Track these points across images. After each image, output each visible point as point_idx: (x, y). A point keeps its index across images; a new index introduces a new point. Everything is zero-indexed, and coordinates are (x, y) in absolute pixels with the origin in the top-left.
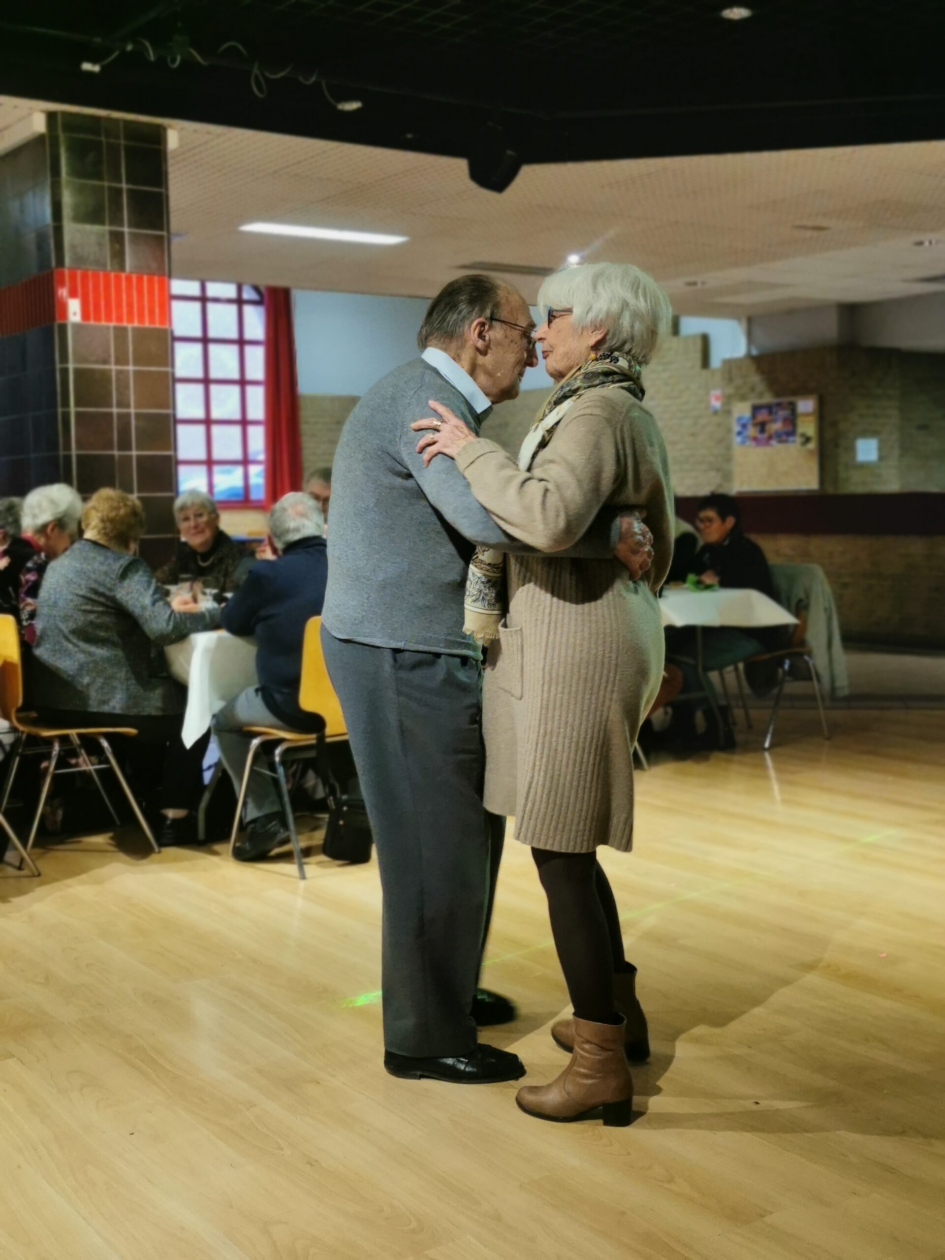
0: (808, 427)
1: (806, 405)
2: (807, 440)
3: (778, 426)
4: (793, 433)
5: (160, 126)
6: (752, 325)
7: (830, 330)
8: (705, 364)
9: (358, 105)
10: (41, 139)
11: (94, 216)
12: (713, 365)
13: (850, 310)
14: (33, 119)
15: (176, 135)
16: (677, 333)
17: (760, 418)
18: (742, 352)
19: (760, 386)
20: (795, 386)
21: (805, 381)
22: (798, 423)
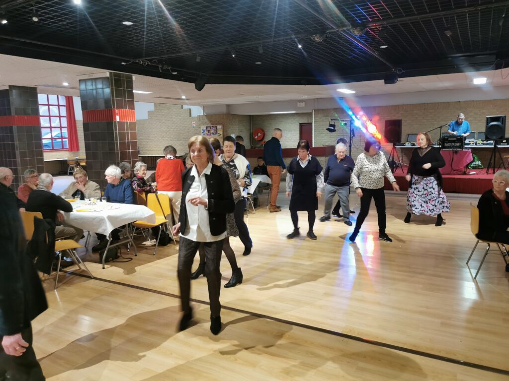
1: (219, 127)
2: (220, 135)
3: (213, 131)
4: (217, 133)
5: (132, 75)
6: (204, 107)
7: (224, 110)
8: (190, 116)
9: (176, 73)
10: (107, 78)
11: (120, 96)
12: (192, 116)
13: (228, 106)
14: (106, 73)
15: (134, 77)
16: (182, 108)
17: (208, 129)
18: (202, 114)
19: (208, 122)
20: (216, 122)
21: (219, 121)
22: (218, 130)
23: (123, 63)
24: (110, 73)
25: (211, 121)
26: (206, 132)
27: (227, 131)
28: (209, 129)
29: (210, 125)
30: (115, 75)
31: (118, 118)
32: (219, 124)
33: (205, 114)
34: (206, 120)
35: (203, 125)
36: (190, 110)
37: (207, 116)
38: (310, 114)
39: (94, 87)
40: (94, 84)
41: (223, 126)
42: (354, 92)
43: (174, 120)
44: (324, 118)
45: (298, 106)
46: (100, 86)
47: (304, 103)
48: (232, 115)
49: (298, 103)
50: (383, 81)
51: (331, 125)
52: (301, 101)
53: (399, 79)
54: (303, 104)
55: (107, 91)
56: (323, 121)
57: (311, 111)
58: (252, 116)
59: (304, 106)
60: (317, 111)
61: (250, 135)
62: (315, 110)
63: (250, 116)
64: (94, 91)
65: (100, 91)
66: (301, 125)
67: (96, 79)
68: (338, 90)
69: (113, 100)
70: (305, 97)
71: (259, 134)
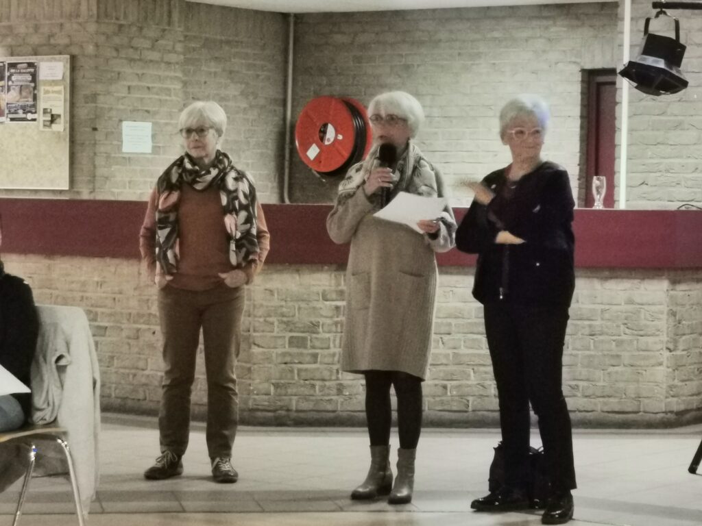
0: (54, 99)
1: (53, 69)
2: (54, 119)
4: (32, 109)
20: (35, 40)
21: (51, 36)
22: (41, 94)
27: (94, 97)
32: (51, 49)
41: (74, 67)
58: (301, 20)
61: (281, 136)
66: (594, 84)
71: (331, 133)
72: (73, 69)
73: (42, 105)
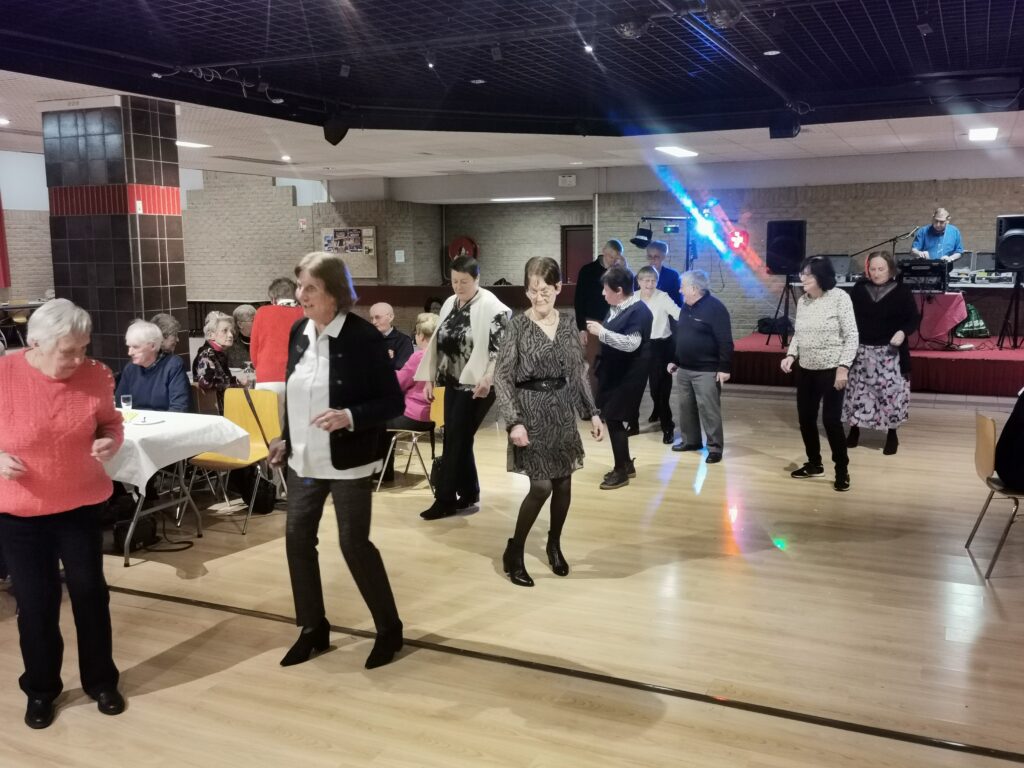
0: (369, 244)
1: (368, 232)
2: (370, 251)
3: (351, 242)
4: (361, 246)
5: (174, 104)
6: (330, 184)
7: (380, 192)
8: (295, 204)
9: (281, 101)
10: (115, 109)
11: (146, 154)
12: (299, 204)
13: (390, 182)
14: (114, 98)
15: (180, 108)
16: (274, 184)
17: (339, 237)
18: (325, 200)
19: (339, 220)
20: (360, 221)
21: (366, 219)
22: (364, 240)
23: (156, 75)
24: (124, 98)
25: (346, 218)
26: (334, 244)
27: (385, 242)
28: (341, 236)
29: (343, 227)
30: (136, 103)
31: (139, 205)
32: (367, 224)
33: (332, 200)
34: (335, 215)
35: (328, 226)
36: (294, 188)
37: (337, 205)
38: (587, 205)
39: (81, 131)
40: (80, 122)
41: (377, 231)
42: (695, 154)
43: (254, 213)
44: (622, 214)
45: (560, 184)
46: (95, 128)
47: (574, 176)
48: (399, 202)
49: (560, 177)
50: (766, 131)
51: (642, 232)
52: (567, 172)
53: (803, 127)
54: (571, 181)
55: (114, 140)
56: (619, 221)
57: (590, 198)
58: (448, 207)
59: (574, 183)
60: (607, 197)
61: (442, 252)
62: (599, 195)
63: (441, 206)
64: (81, 142)
65: (96, 141)
66: (565, 231)
67: (85, 113)
68: (657, 149)
69: (129, 162)
70: (576, 163)
72: (377, 232)
73: (364, 245)
